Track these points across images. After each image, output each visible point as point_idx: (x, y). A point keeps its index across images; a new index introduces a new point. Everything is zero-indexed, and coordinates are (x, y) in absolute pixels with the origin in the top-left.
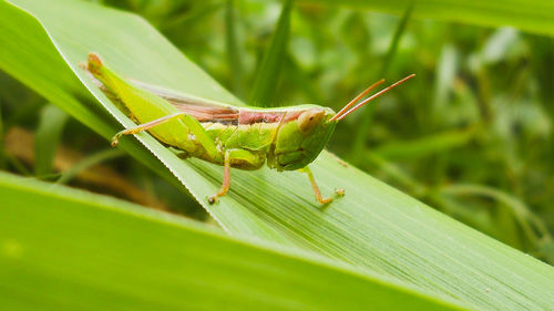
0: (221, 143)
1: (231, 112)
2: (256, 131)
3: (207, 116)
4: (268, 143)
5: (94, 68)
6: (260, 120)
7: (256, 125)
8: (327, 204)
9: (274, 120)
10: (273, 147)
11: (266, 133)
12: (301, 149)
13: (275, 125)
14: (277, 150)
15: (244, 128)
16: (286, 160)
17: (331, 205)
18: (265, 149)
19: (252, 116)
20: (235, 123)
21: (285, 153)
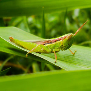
0: (49, 48)
1: (49, 41)
2: (57, 43)
3: (44, 44)
4: (61, 45)
5: (12, 40)
6: (57, 41)
7: (56, 42)
8: (74, 54)
9: (61, 40)
10: (62, 45)
11: (60, 43)
12: (69, 44)
13: (61, 41)
14: (63, 46)
15: (54, 44)
16: (66, 47)
17: (75, 54)
18: (60, 47)
19: (55, 40)
20: (51, 43)
21: (65, 46)
